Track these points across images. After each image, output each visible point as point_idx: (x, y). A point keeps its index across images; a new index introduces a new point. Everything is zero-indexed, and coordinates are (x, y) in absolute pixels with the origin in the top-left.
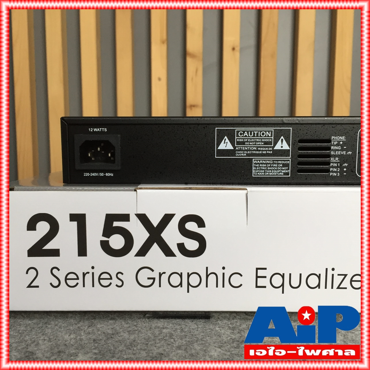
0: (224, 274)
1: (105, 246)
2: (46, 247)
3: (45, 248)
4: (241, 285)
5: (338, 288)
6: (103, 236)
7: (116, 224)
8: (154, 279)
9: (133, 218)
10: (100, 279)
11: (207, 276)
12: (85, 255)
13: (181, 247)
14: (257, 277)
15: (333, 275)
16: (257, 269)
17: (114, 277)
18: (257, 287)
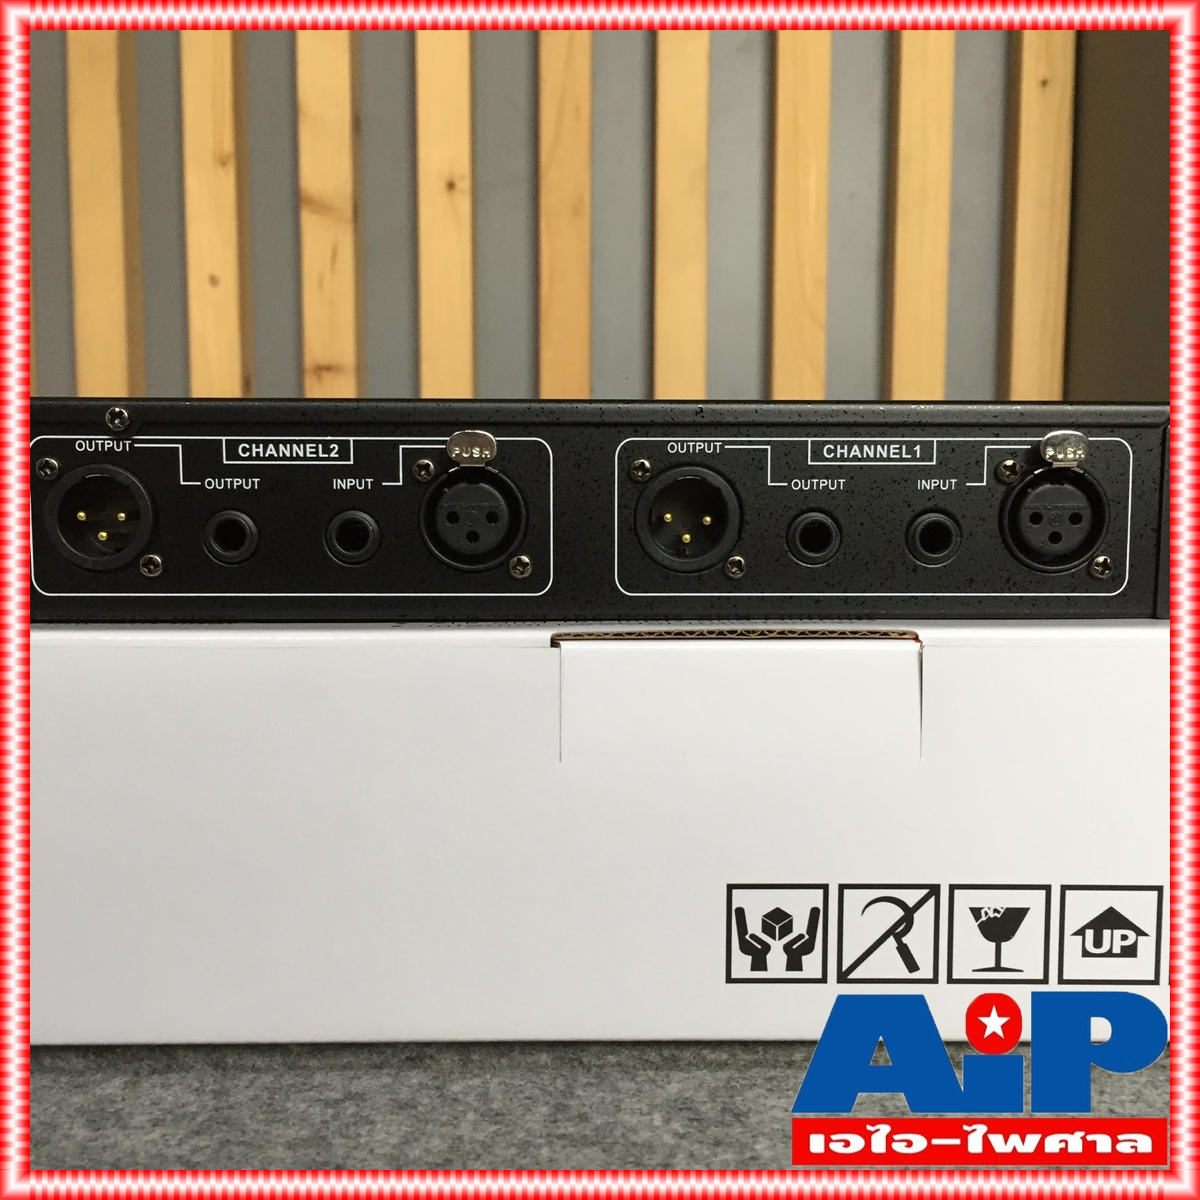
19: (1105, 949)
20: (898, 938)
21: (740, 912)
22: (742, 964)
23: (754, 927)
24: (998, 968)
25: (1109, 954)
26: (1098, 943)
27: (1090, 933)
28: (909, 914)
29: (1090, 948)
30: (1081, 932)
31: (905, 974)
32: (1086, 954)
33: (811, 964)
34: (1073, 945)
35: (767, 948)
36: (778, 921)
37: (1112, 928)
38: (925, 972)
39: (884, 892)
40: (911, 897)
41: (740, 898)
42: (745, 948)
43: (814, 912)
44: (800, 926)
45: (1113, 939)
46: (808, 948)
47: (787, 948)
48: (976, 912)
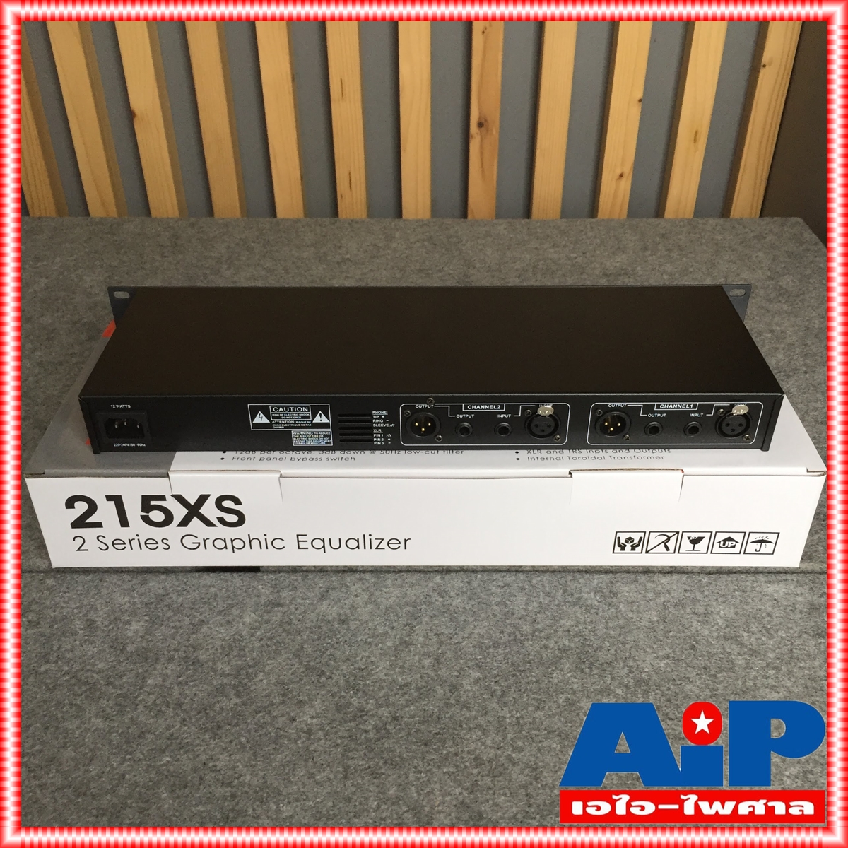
0: (266, 539)
1: (146, 520)
2: (89, 521)
3: (86, 521)
4: (284, 547)
5: (377, 548)
6: (142, 511)
7: (152, 503)
8: (199, 543)
9: (169, 497)
10: (146, 544)
11: (250, 541)
12: (127, 525)
13: (221, 520)
14: (298, 541)
15: (370, 540)
16: (298, 536)
17: (160, 542)
18: (299, 548)
19: (726, 545)
20: (665, 543)
21: (619, 538)
22: (618, 549)
23: (623, 541)
24: (693, 550)
25: (727, 547)
26: (724, 544)
27: (722, 543)
28: (669, 538)
29: (721, 545)
30: (720, 542)
31: (666, 551)
32: (720, 547)
33: (638, 549)
34: (716, 545)
35: (626, 546)
36: (630, 540)
37: (729, 541)
38: (672, 551)
39: (662, 533)
40: (670, 535)
41: (618, 535)
42: (619, 545)
43: (641, 538)
44: (636, 541)
45: (729, 544)
46: (638, 545)
47: (631, 546)
48: (689, 538)
